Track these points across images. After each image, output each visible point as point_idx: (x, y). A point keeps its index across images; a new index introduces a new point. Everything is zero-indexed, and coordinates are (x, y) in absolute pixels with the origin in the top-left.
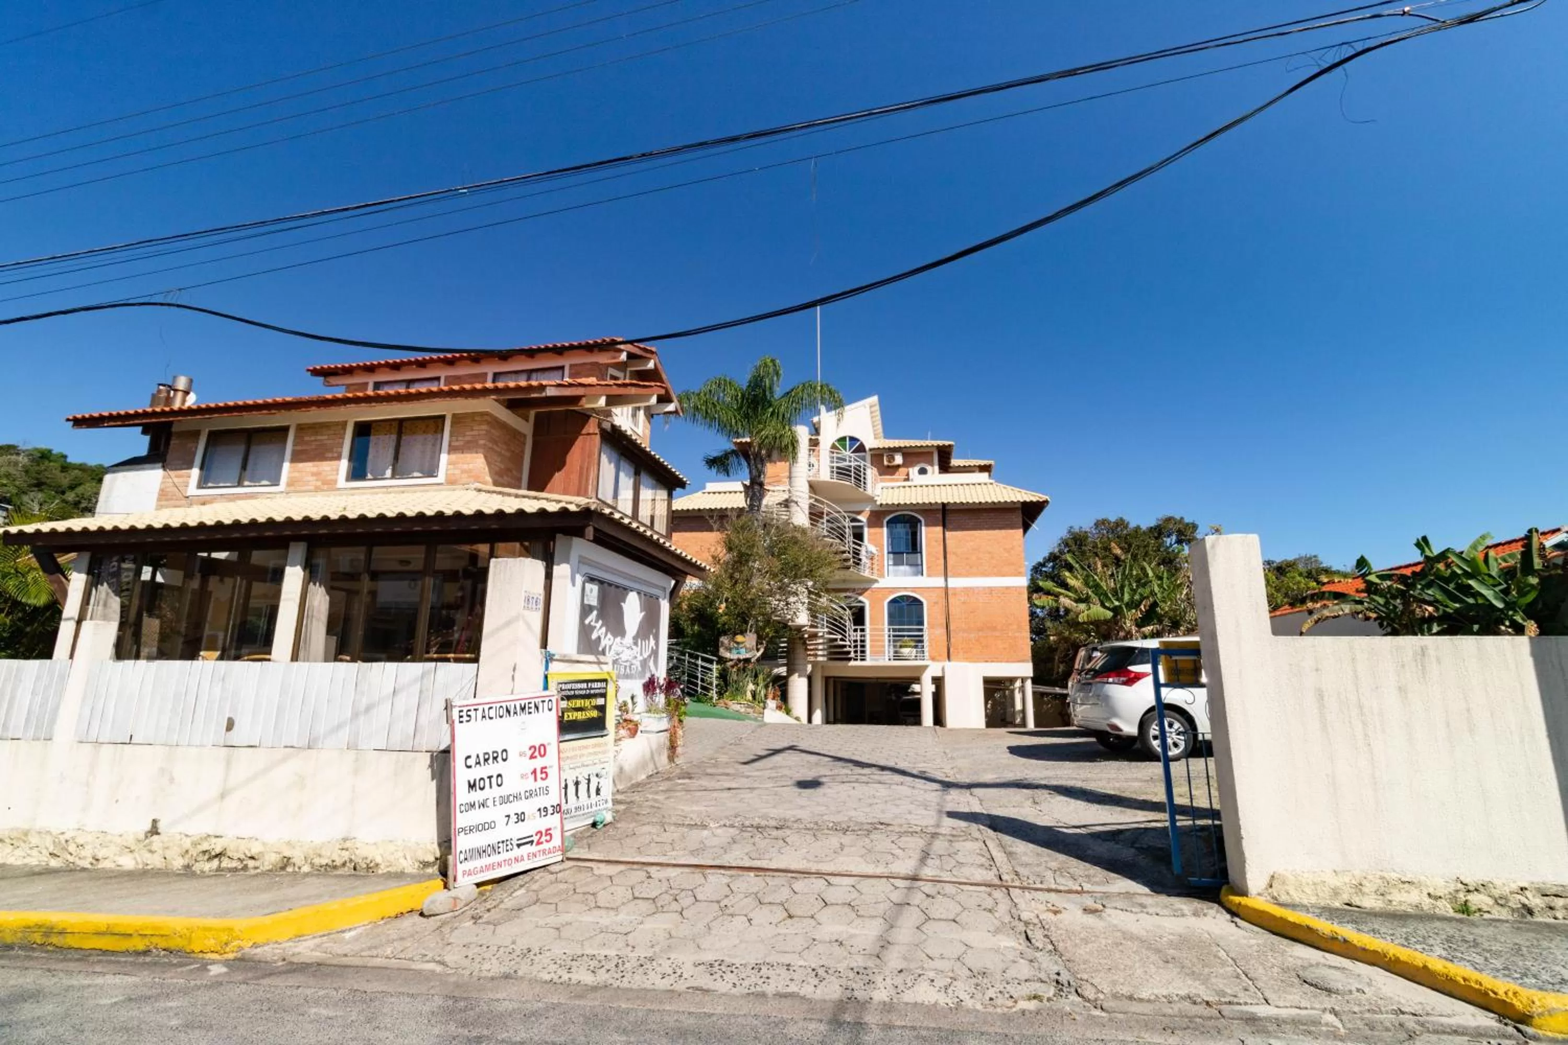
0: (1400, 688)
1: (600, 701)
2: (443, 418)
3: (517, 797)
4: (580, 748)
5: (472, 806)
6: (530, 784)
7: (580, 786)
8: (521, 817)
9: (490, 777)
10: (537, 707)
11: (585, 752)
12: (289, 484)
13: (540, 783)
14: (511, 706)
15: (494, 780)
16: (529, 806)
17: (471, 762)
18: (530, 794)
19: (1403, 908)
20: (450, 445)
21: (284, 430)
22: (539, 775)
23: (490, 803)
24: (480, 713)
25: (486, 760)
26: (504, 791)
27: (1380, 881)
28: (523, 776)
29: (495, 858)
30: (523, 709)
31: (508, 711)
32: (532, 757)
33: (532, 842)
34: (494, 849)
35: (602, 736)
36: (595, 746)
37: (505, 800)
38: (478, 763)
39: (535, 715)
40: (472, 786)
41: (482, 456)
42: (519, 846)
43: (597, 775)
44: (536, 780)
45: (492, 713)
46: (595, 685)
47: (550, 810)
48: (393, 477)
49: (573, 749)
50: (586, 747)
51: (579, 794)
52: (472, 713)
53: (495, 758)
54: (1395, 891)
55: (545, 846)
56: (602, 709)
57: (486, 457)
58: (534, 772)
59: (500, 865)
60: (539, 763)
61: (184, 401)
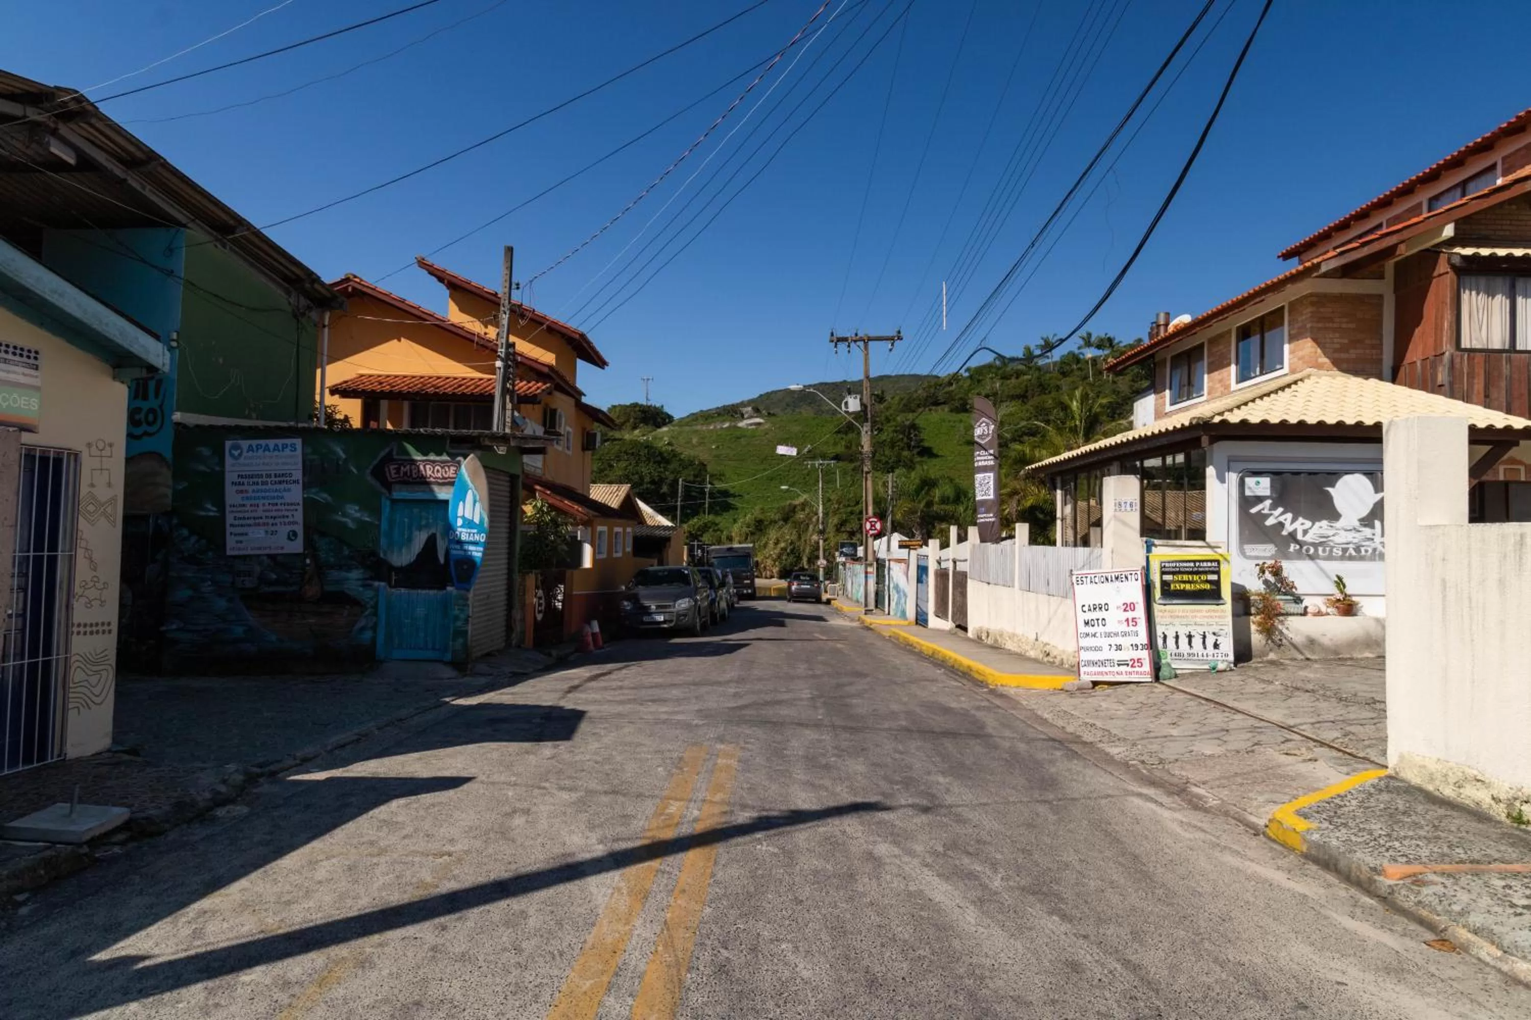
0: (1500, 580)
1: (1214, 577)
2: (1283, 308)
3: (1116, 634)
4: (1193, 611)
5: (1087, 635)
6: (1124, 627)
7: (1193, 640)
8: (1119, 648)
9: (1098, 620)
10: (1126, 578)
11: (1199, 614)
12: (1209, 394)
13: (1131, 628)
14: (1109, 576)
15: (1100, 621)
16: (1126, 642)
17: (1086, 609)
18: (1125, 634)
19: (1467, 802)
20: (1290, 335)
21: (1201, 346)
22: (1131, 623)
23: (1098, 635)
24: (1089, 579)
25: (1095, 609)
26: (1108, 629)
27: (1461, 774)
28: (1119, 622)
29: (1102, 669)
30: (1117, 578)
31: (1107, 579)
32: (1125, 610)
33: (1128, 665)
34: (1103, 663)
35: (1218, 605)
36: (1209, 611)
37: (1108, 635)
38: (1090, 610)
39: (1125, 583)
40: (1087, 623)
41: (1309, 339)
42: (1119, 665)
43: (1214, 634)
44: (1128, 625)
45: (1097, 580)
46: (1205, 564)
47: (1140, 647)
48: (1262, 374)
49: (1183, 611)
50: (1198, 611)
51: (1193, 644)
52: (1084, 579)
53: (1100, 608)
54: (1468, 786)
55: (1137, 669)
56: (1217, 583)
57: (1315, 340)
58: (1127, 620)
59: (1106, 673)
60: (1130, 615)
61: (1166, 330)
